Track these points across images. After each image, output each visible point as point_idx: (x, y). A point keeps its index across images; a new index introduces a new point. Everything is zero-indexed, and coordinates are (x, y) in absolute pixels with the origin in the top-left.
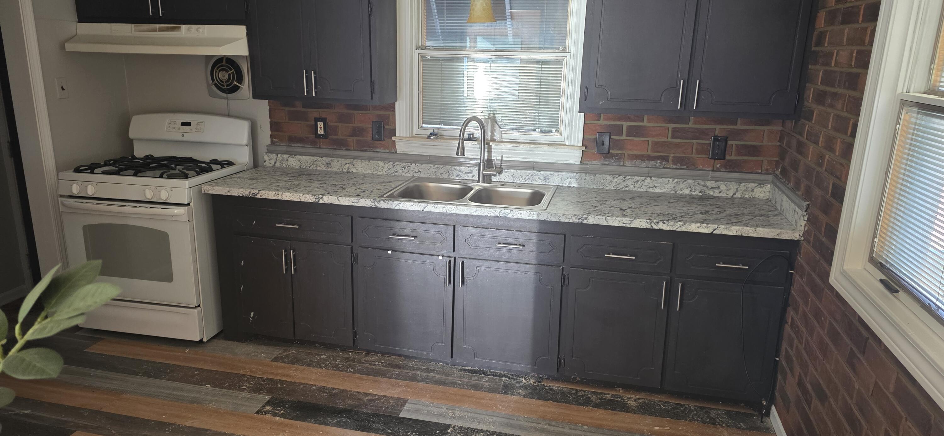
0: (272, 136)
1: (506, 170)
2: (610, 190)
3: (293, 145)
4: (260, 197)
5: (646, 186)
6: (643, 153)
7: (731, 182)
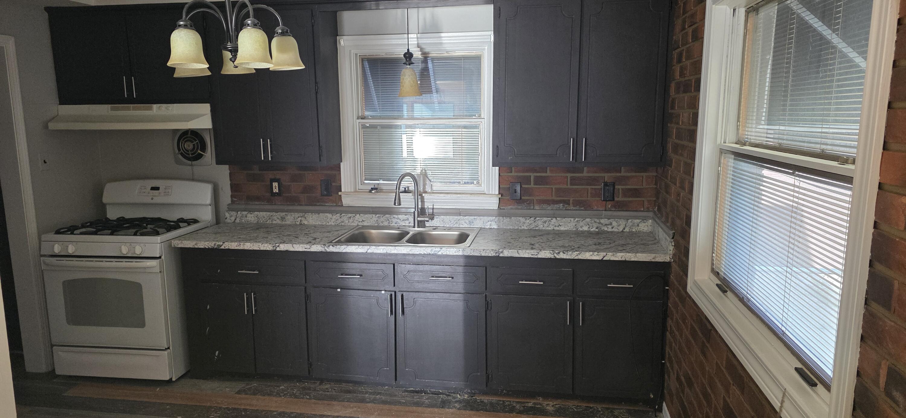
0: (232, 196)
1: (437, 217)
2: (524, 229)
3: (251, 203)
4: (224, 248)
5: (553, 225)
6: (548, 198)
7: (620, 219)
